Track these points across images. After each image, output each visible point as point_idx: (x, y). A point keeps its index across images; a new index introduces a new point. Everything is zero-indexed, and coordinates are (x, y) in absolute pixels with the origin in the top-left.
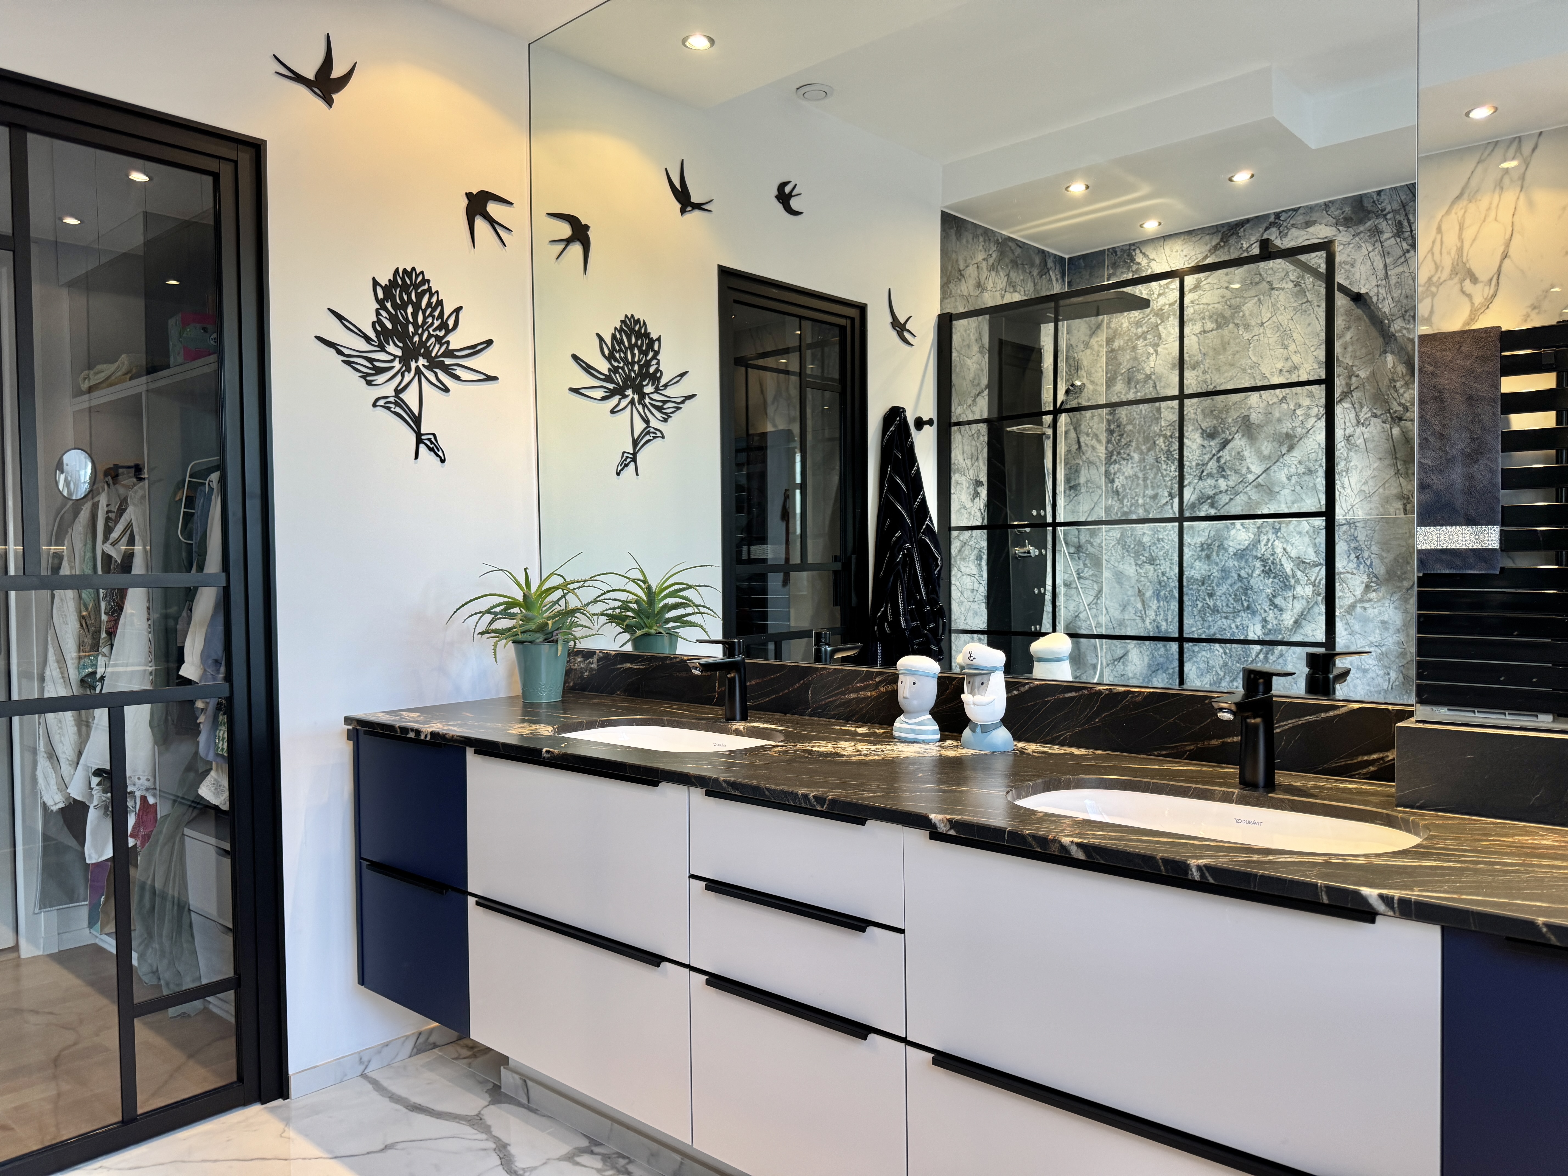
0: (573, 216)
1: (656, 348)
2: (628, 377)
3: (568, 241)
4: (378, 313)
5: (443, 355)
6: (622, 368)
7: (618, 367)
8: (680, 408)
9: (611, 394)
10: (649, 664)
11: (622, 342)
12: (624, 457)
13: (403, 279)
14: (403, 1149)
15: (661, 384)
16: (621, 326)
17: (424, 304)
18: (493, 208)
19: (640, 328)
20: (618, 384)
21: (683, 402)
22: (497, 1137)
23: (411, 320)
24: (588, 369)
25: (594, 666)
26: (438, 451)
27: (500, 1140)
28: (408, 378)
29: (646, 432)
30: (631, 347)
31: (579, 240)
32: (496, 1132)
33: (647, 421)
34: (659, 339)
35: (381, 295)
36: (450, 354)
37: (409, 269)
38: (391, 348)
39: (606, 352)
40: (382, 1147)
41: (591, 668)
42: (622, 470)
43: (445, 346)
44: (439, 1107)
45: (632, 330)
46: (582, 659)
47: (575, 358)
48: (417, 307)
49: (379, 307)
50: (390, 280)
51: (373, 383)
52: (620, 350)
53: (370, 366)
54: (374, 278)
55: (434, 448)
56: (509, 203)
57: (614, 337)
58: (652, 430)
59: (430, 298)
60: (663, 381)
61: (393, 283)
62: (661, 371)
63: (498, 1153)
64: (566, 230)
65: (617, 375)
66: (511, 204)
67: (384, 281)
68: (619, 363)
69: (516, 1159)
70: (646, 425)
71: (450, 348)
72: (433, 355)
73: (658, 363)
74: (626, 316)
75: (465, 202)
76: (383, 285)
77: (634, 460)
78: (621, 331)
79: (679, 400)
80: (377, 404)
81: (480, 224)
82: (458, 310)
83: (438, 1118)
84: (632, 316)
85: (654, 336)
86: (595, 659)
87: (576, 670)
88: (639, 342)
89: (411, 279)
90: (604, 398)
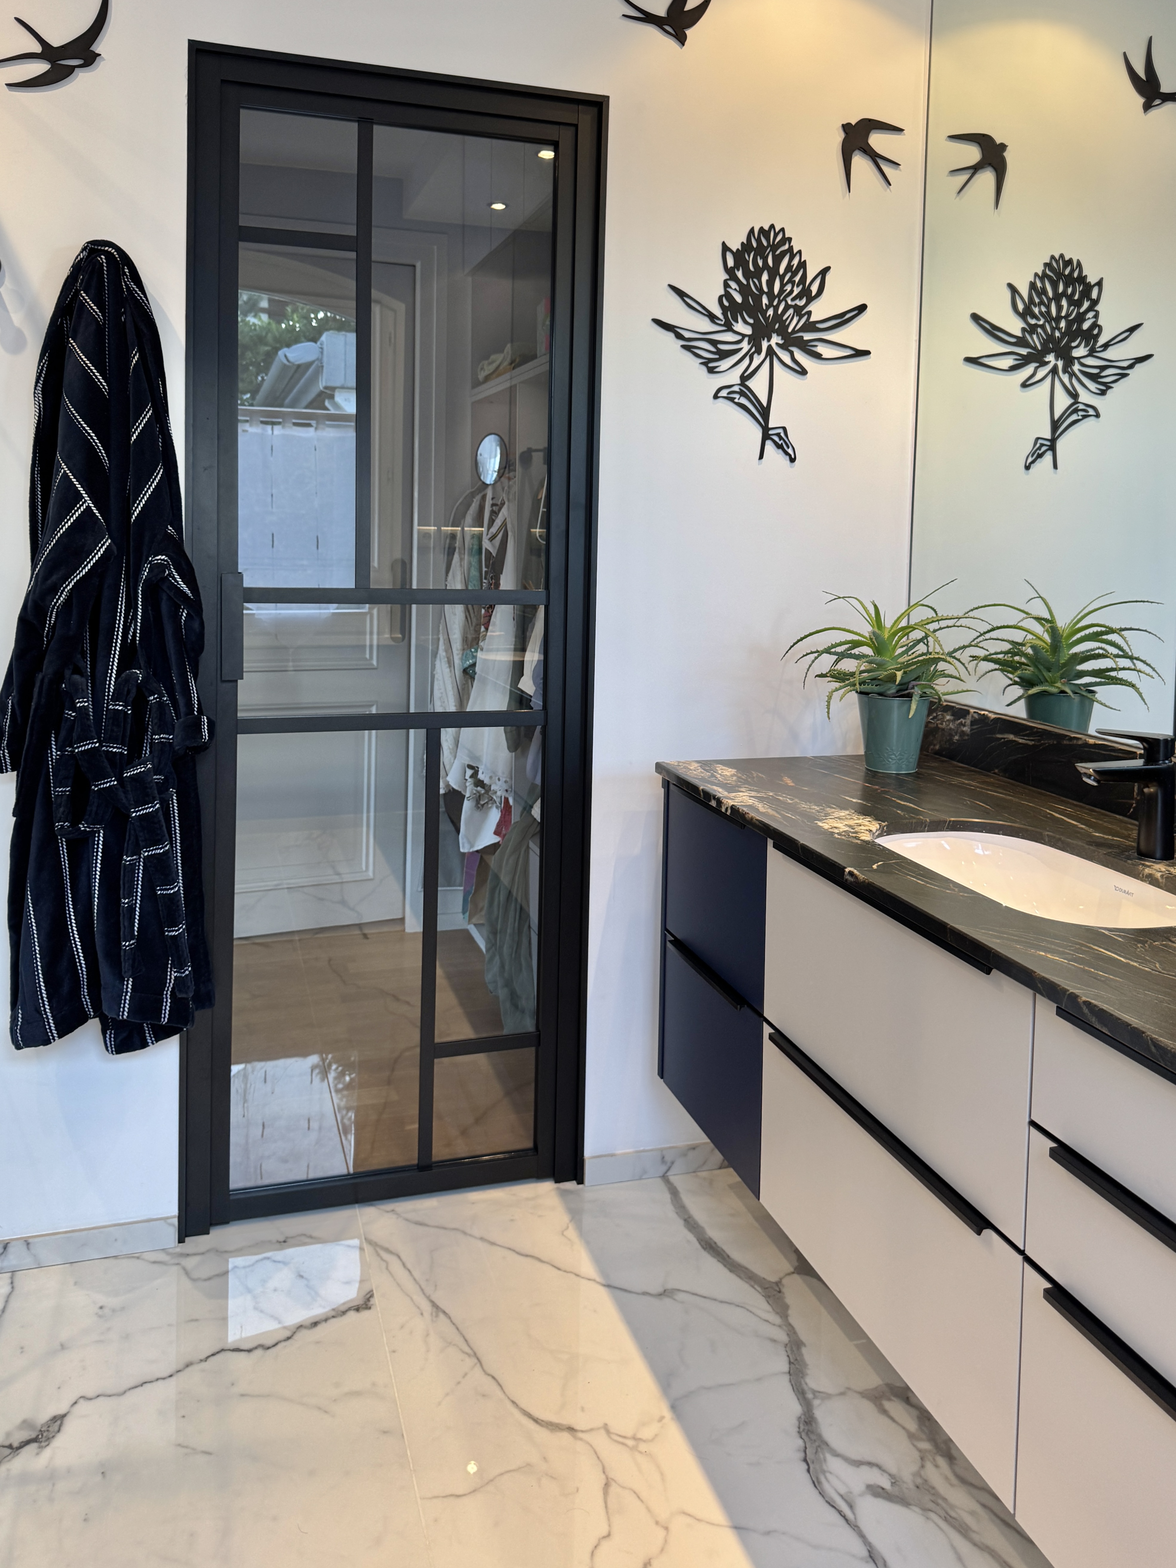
0: (984, 135)
1: (1094, 295)
2: (1050, 338)
3: (975, 169)
4: (726, 285)
5: (803, 329)
6: (1043, 327)
7: (1036, 326)
8: (1126, 375)
9: (1024, 361)
10: (1039, 741)
11: (1044, 291)
12: (1038, 445)
13: (759, 241)
14: (682, 1302)
15: (1100, 343)
16: (1044, 272)
17: (782, 269)
18: (877, 141)
19: (1072, 271)
20: (1035, 348)
21: (1131, 367)
22: (793, 1328)
23: (765, 289)
24: (993, 331)
25: (966, 729)
26: (788, 447)
27: (795, 1333)
28: (757, 360)
29: (1072, 409)
30: (1057, 298)
31: (990, 165)
32: (794, 1320)
33: (1074, 395)
34: (1100, 284)
35: (731, 263)
36: (811, 327)
37: (766, 228)
38: (740, 327)
39: (1021, 307)
40: (661, 1290)
41: (963, 731)
42: (1033, 462)
43: (806, 317)
44: (736, 1255)
45: (1060, 275)
46: (952, 718)
47: (976, 318)
48: (773, 272)
49: (727, 277)
50: (743, 243)
51: (717, 370)
52: (1041, 303)
53: (713, 349)
54: (724, 243)
55: (784, 445)
56: (898, 130)
57: (1033, 286)
58: (1081, 407)
59: (791, 259)
60: (1102, 340)
61: (746, 247)
62: (1100, 328)
63: (789, 1352)
64: (972, 154)
65: (1035, 336)
66: (901, 130)
67: (735, 246)
68: (1039, 319)
69: (808, 1372)
70: (1072, 401)
71: (812, 319)
72: (790, 330)
73: (1096, 316)
74: (1053, 257)
75: (840, 136)
76: (735, 250)
77: (1052, 448)
78: (1043, 277)
79: (1125, 364)
80: (719, 395)
81: (859, 161)
82: (824, 272)
83: (731, 1271)
84: (1062, 256)
85: (1092, 279)
86: (968, 720)
87: (943, 729)
88: (1070, 290)
89: (768, 240)
90: (1013, 368)
